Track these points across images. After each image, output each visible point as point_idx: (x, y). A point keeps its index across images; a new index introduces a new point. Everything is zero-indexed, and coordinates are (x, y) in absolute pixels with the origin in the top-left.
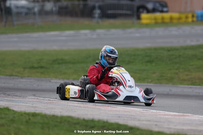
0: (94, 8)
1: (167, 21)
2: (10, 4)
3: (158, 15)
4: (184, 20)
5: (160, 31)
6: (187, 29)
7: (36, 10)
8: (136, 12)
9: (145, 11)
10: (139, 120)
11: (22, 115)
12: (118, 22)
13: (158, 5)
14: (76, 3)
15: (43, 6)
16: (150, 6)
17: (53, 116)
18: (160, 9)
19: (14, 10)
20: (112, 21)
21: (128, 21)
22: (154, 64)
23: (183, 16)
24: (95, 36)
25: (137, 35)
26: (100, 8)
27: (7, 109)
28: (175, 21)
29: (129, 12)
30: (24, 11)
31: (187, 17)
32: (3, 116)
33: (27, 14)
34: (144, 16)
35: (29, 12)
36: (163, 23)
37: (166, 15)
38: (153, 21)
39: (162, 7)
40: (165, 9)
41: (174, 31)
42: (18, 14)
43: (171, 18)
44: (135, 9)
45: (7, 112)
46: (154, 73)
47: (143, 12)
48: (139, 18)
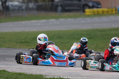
0: (57, 6)
1: (100, 13)
2: (9, 4)
3: (95, 10)
4: (110, 12)
5: (96, 19)
6: (112, 18)
7: (24, 7)
8: (82, 8)
9: (88, 7)
10: (82, 76)
11: (13, 75)
12: (72, 14)
13: (95, 4)
14: (47, 3)
15: (28, 5)
16: (91, 4)
17: (31, 75)
18: (96, 6)
19: (11, 8)
20: (68, 14)
21: (78, 14)
22: (92, 40)
23: (110, 10)
24: (58, 23)
25: (83, 22)
26: (61, 6)
27: (4, 71)
28: (105, 13)
29: (78, 8)
30: (17, 8)
31: (112, 11)
32: (2, 75)
33: (18, 10)
34: (87, 10)
35: (20, 9)
36: (98, 14)
37: (100, 10)
38: (92, 13)
39: (97, 5)
40: (99, 6)
41: (104, 19)
42: (14, 10)
43: (103, 12)
44: (82, 6)
45: (4, 73)
46: (93, 45)
47: (86, 8)
48: (84, 11)
